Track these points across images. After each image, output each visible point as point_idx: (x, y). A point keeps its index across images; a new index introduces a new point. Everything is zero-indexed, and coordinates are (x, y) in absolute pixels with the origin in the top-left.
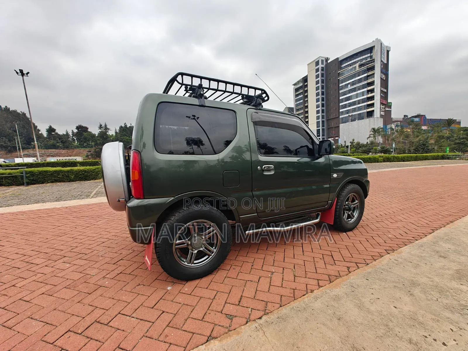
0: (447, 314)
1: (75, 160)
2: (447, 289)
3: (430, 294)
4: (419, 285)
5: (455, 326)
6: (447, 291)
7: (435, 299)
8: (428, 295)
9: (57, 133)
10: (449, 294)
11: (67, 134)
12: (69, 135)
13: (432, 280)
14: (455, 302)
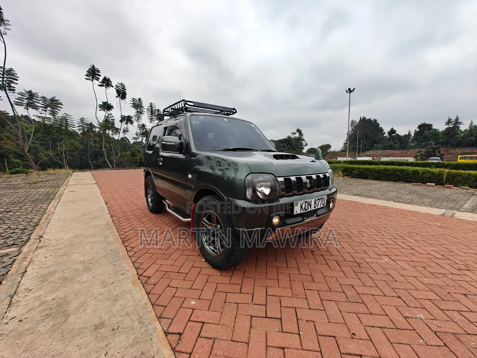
0: (52, 269)
1: (407, 160)
2: (63, 285)
3: (71, 271)
4: (83, 271)
5: (44, 267)
6: (62, 283)
7: (65, 271)
8: (71, 270)
9: (397, 135)
10: (58, 282)
11: (409, 134)
12: (411, 135)
13: (80, 283)
14: (51, 279)
